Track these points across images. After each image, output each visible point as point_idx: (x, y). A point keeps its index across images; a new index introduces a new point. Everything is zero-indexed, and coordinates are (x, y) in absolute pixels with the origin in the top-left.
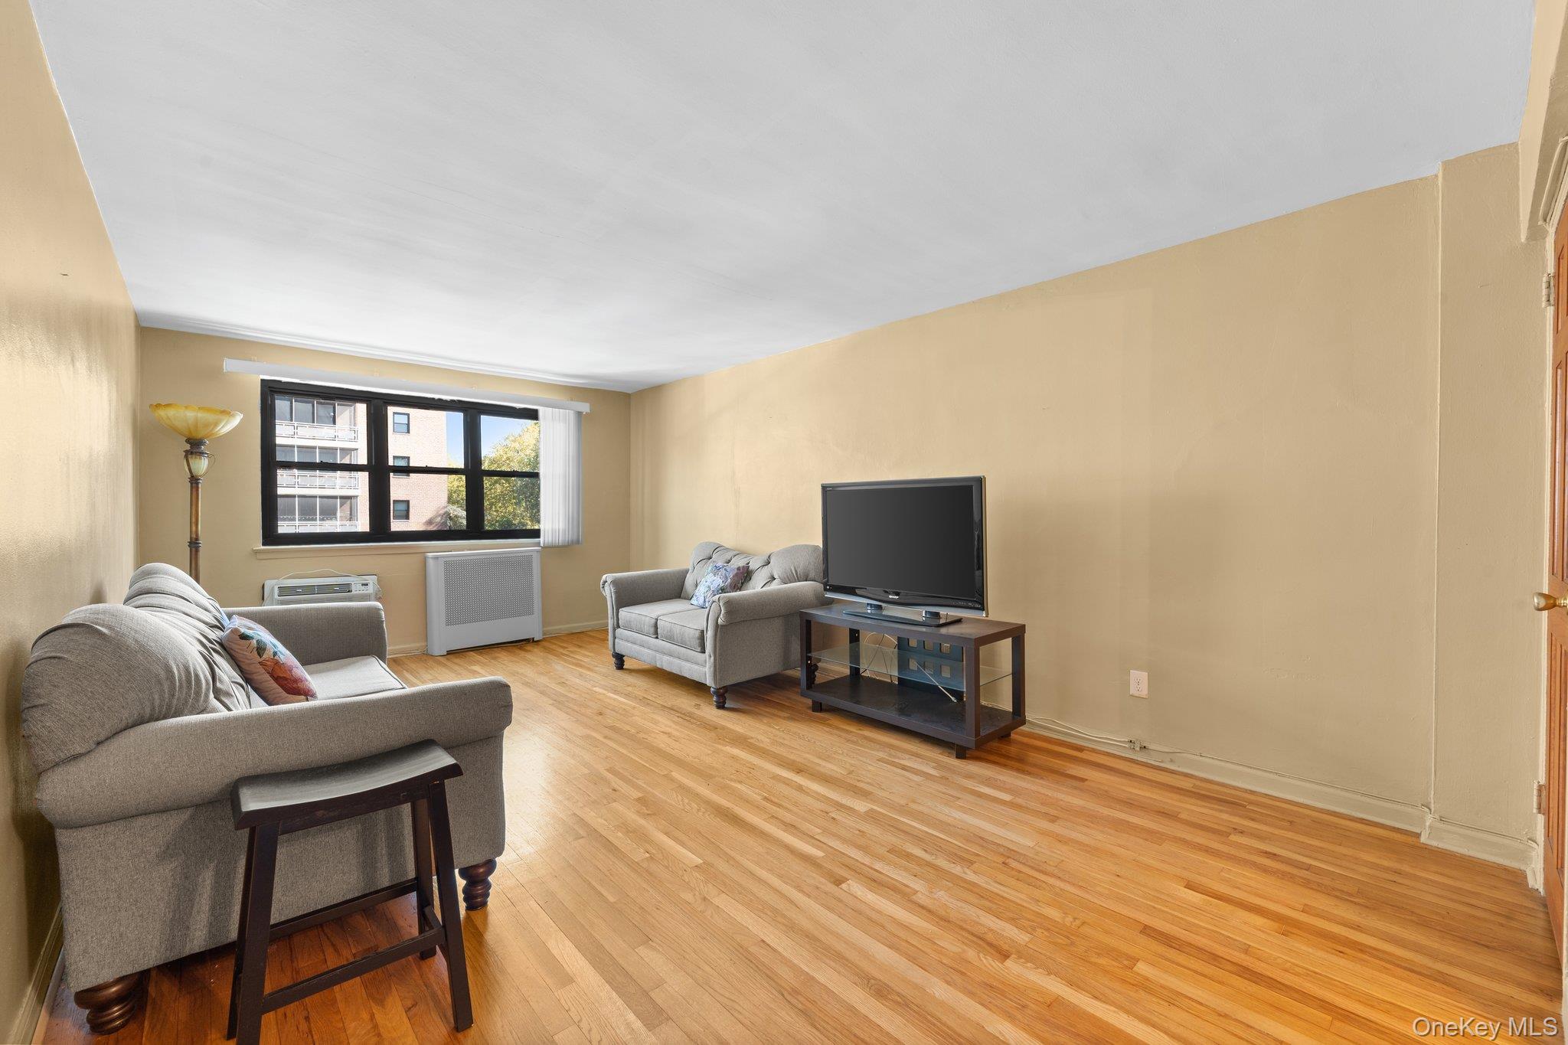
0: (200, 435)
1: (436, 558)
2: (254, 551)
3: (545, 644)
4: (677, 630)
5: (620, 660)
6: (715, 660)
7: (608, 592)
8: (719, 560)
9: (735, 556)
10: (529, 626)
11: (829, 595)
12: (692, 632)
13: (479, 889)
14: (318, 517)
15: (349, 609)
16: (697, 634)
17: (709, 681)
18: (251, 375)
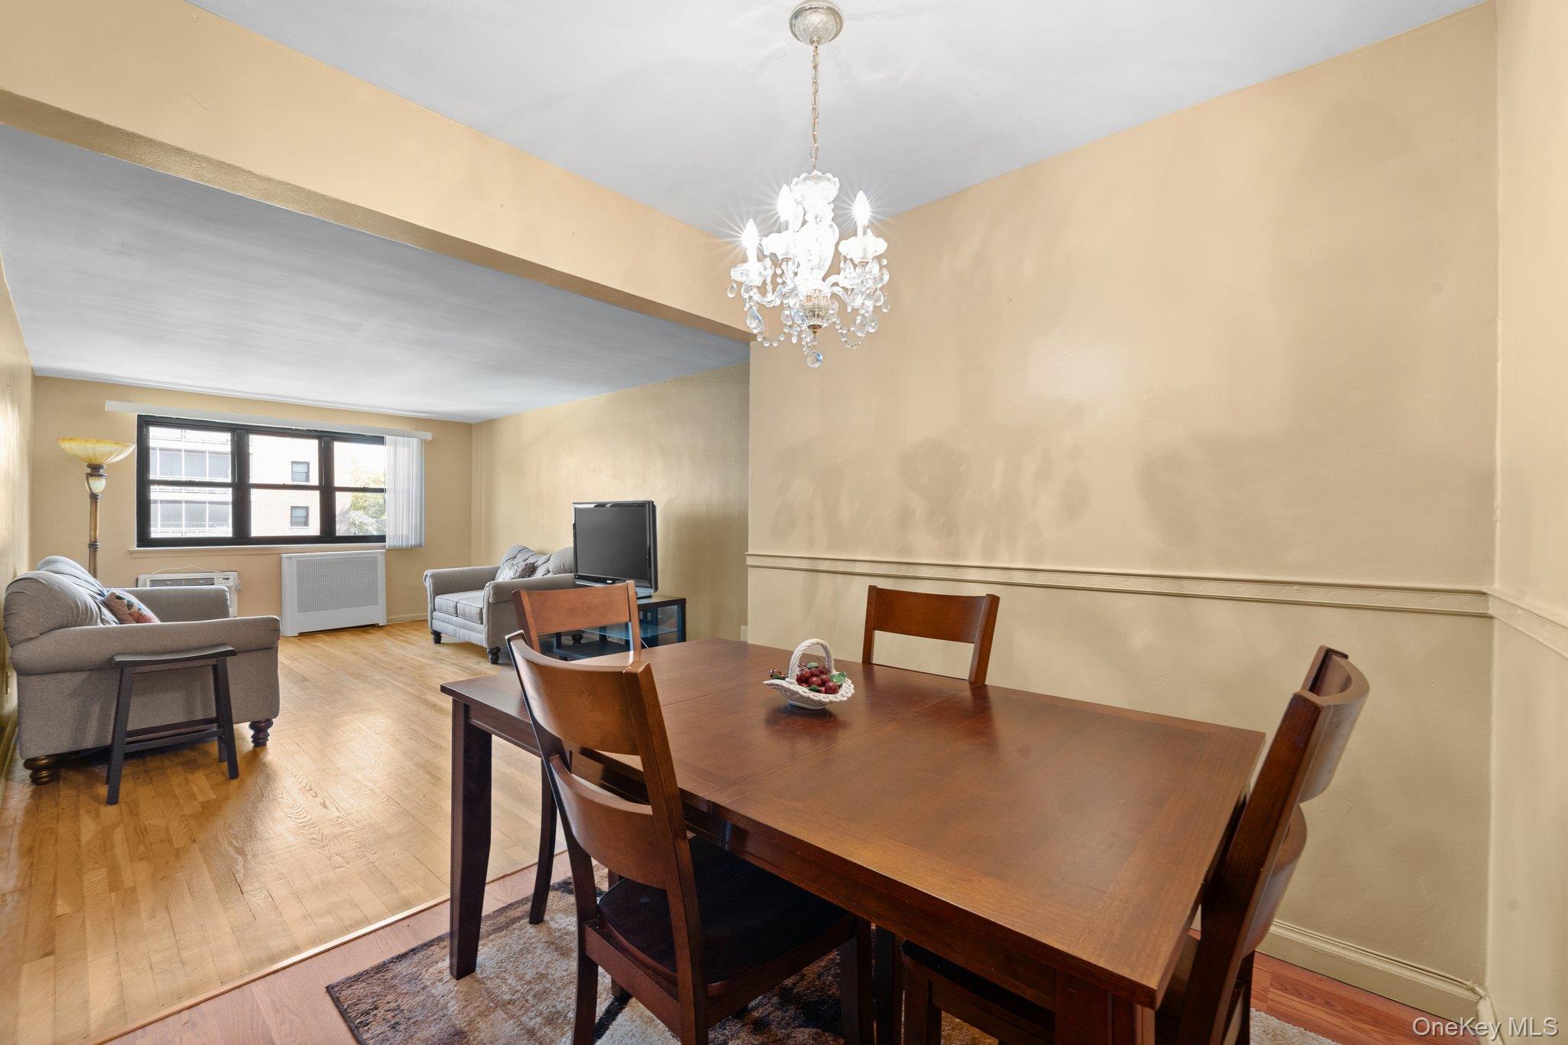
0: (98, 462)
1: (290, 558)
2: (128, 551)
3: (388, 628)
4: (467, 609)
5: (438, 637)
6: (488, 629)
7: (428, 584)
8: (520, 558)
9: (531, 556)
10: (376, 614)
11: (579, 582)
12: (476, 609)
13: (262, 736)
14: (207, 523)
15: (201, 590)
16: (478, 610)
17: (485, 645)
18: (128, 412)
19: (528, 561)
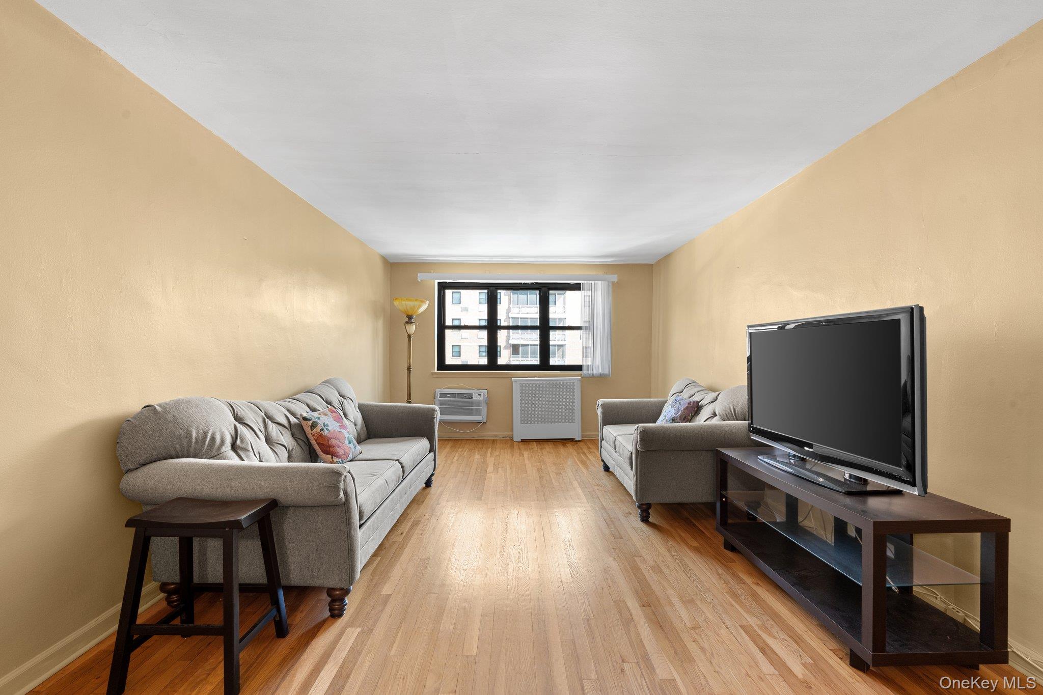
1: (516, 381)
2: (431, 373)
3: (580, 444)
4: (622, 447)
6: (637, 479)
7: (600, 413)
8: (685, 393)
9: (698, 392)
10: (574, 430)
11: (754, 437)
13: (337, 605)
17: (635, 496)
18: (432, 281)
19: (693, 399)
